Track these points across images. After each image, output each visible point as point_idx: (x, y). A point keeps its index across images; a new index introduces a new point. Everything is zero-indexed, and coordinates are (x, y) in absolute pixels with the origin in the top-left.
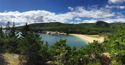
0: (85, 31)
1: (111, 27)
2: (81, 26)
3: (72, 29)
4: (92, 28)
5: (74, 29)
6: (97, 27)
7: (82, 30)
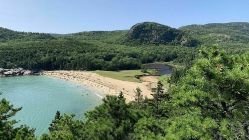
0: (96, 57)
1: (183, 43)
2: (84, 41)
3: (51, 52)
4: (121, 48)
5: (59, 52)
6: (135, 45)
7: (87, 54)
